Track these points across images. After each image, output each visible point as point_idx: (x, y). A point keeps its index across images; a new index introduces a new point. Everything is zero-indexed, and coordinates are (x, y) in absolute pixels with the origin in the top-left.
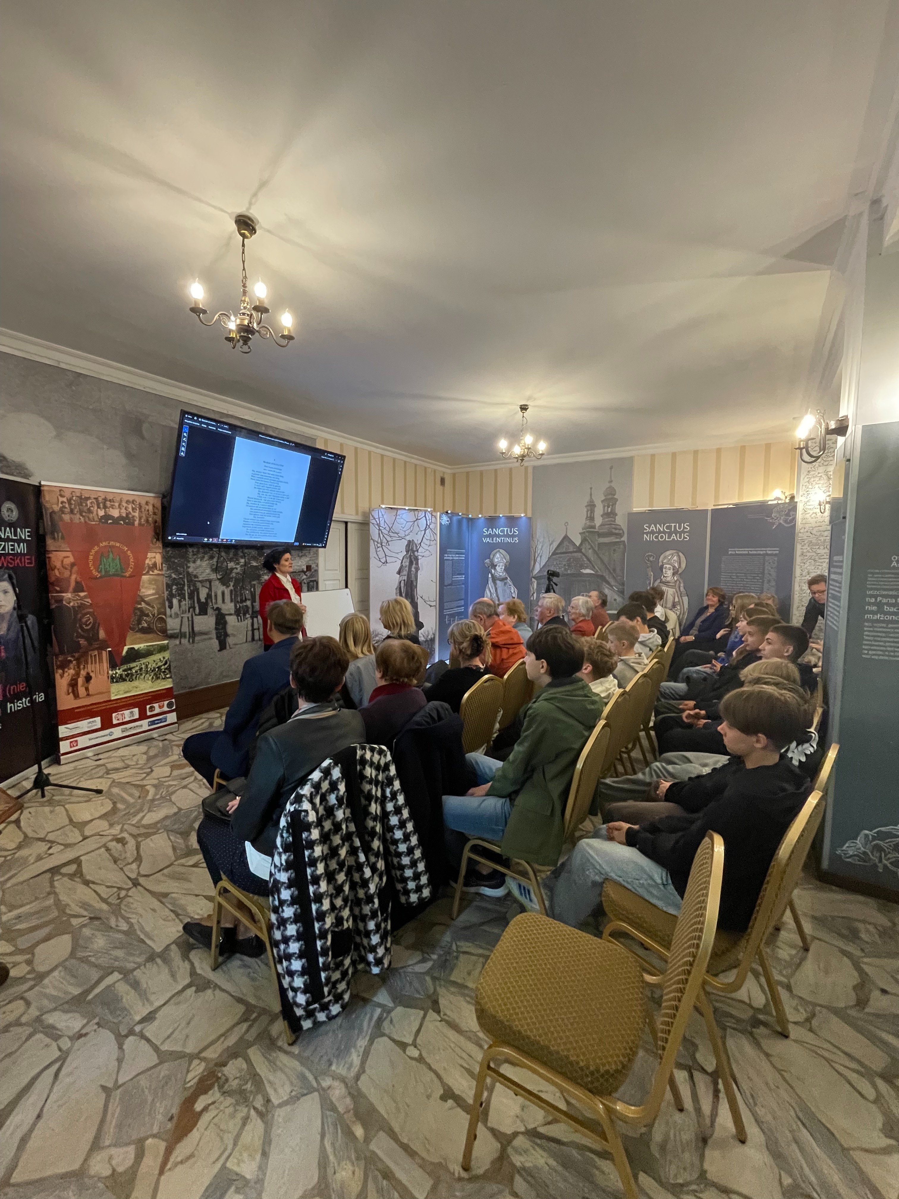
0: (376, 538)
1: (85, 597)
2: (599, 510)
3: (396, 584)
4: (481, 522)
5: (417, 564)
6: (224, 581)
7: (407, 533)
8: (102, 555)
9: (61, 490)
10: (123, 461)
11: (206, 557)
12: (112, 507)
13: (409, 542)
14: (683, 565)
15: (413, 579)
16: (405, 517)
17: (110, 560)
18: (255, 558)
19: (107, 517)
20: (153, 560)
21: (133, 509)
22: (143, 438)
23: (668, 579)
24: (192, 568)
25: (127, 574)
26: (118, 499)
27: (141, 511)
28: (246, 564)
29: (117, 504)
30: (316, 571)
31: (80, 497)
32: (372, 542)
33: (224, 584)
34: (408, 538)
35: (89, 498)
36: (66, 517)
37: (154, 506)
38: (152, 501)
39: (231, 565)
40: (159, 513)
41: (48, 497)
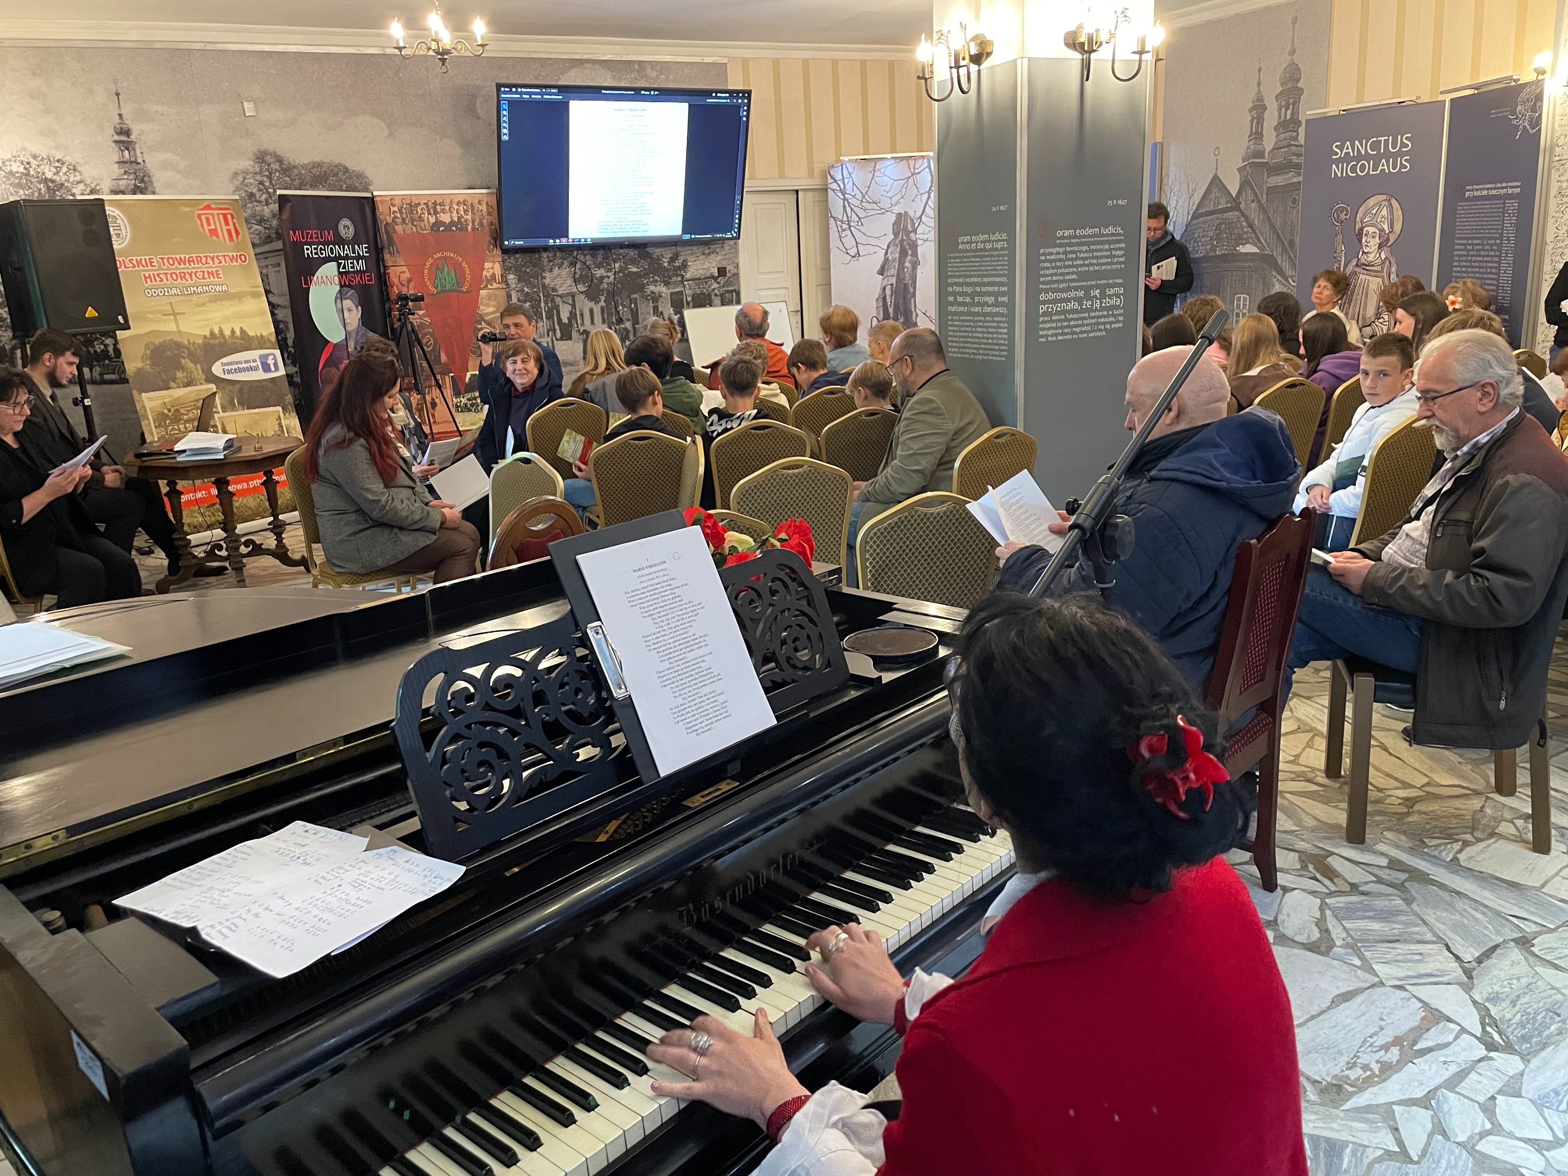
0: (841, 214)
1: (424, 315)
2: (1271, 119)
3: (877, 292)
5: (915, 254)
6: (592, 295)
7: (893, 202)
8: (437, 268)
9: (392, 198)
10: (459, 150)
11: (566, 264)
12: (443, 211)
13: (899, 215)
14: (1398, 227)
15: (908, 280)
16: (890, 173)
17: (445, 273)
18: (634, 262)
19: (438, 223)
20: (491, 271)
21: (465, 211)
22: (479, 118)
23: (1371, 257)
24: (549, 279)
25: (464, 289)
26: (448, 201)
28: (622, 269)
29: (447, 208)
30: (736, 275)
31: (410, 205)
32: (832, 221)
33: (591, 299)
34: (896, 210)
35: (419, 204)
36: (399, 229)
37: (487, 204)
38: (485, 199)
39: (599, 272)
40: (495, 212)
41: (381, 209)
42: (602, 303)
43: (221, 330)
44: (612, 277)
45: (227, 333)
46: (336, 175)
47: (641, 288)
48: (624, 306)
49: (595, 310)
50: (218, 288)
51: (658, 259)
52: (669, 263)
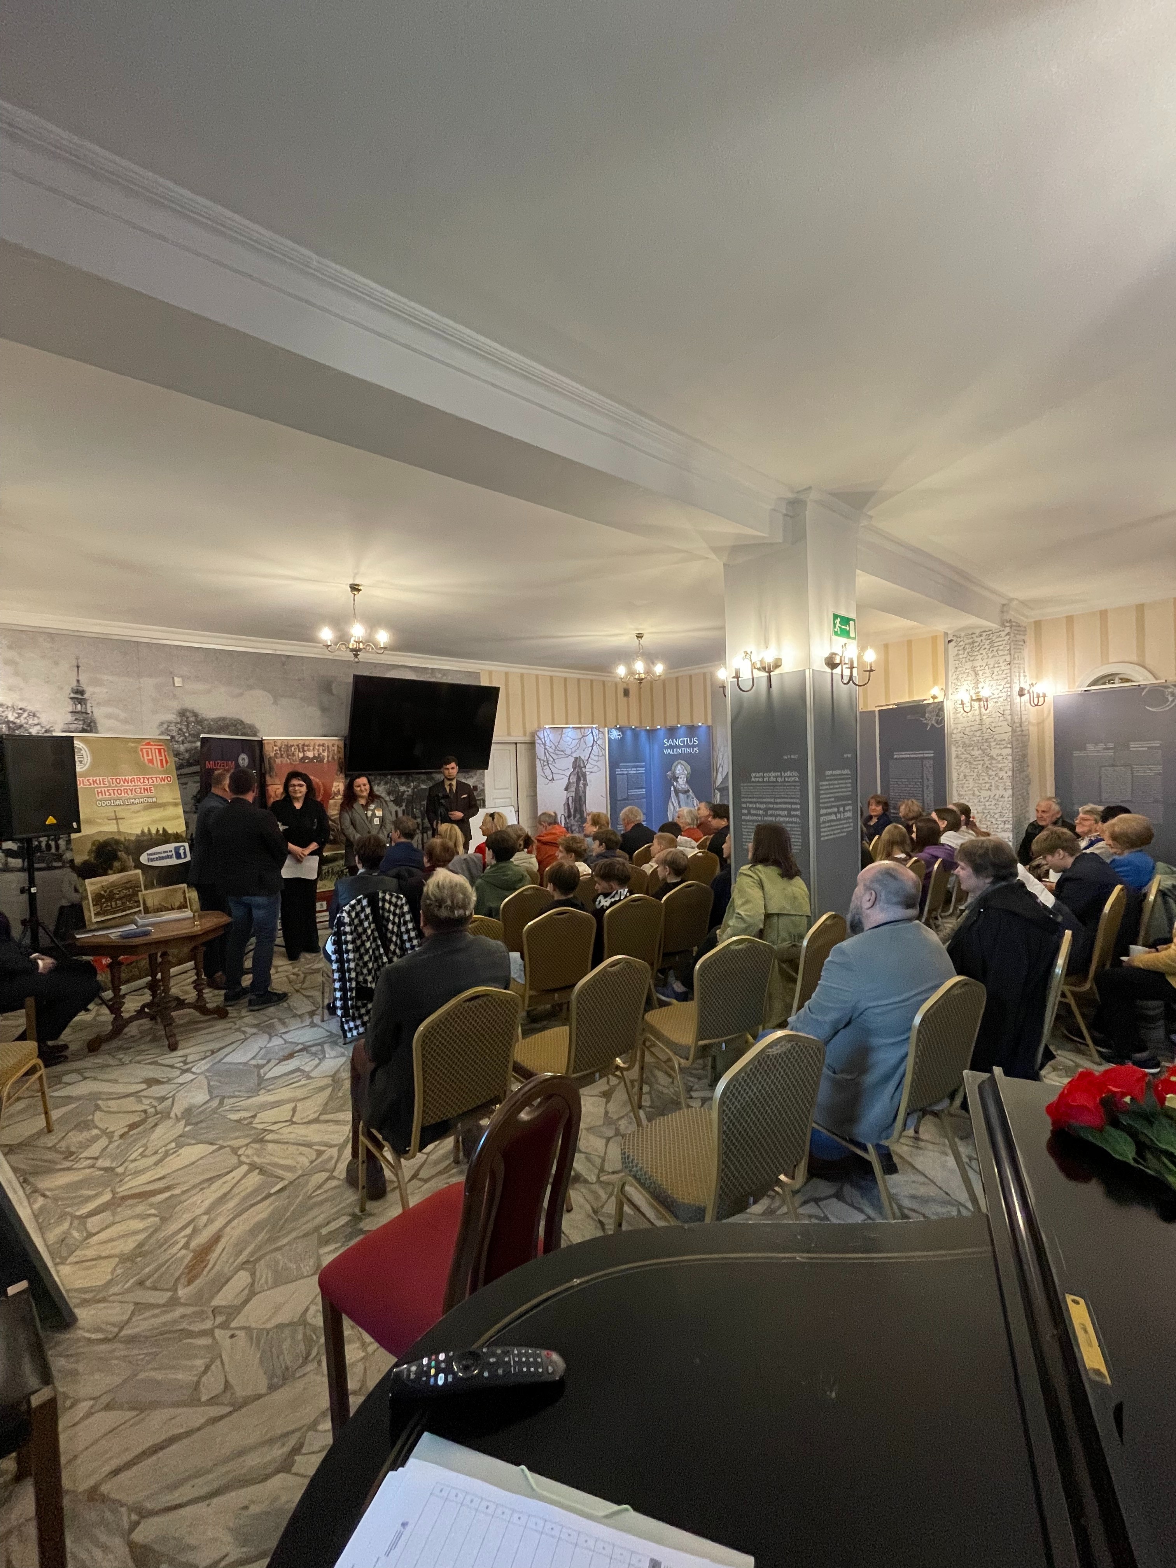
0: (543, 757)
3: (564, 801)
4: (661, 734)
5: (585, 780)
9: (275, 741)
10: (319, 713)
12: (309, 750)
13: (576, 758)
16: (570, 735)
21: (324, 751)
22: (332, 694)
25: (319, 799)
26: (313, 744)
27: (328, 751)
29: (312, 748)
30: (483, 791)
31: (287, 745)
32: (539, 760)
34: (575, 755)
35: (293, 745)
36: (278, 761)
37: (338, 747)
38: (337, 743)
40: (342, 751)
41: (267, 748)
43: (149, 830)
45: (154, 831)
46: (235, 726)
50: (150, 800)
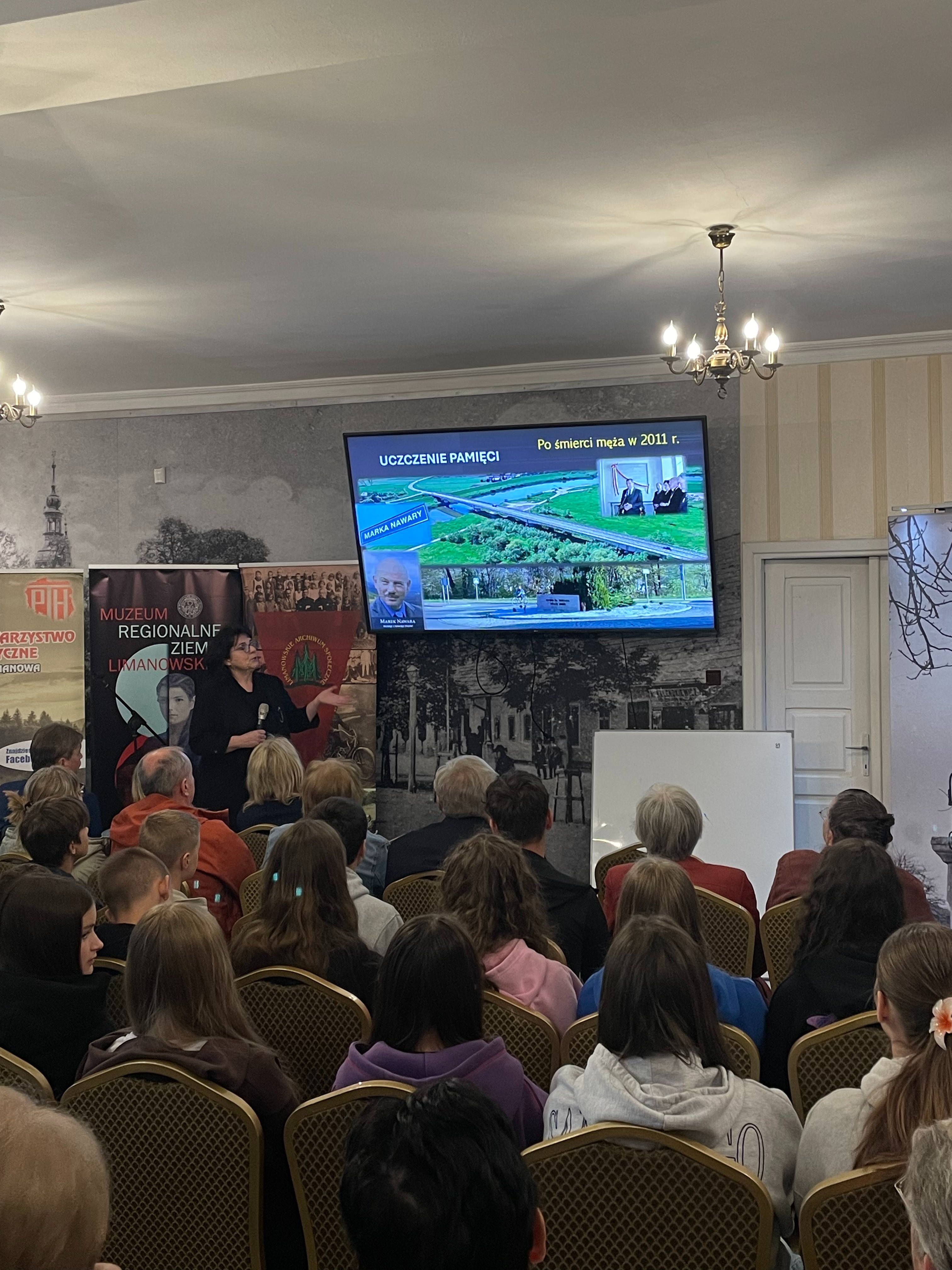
6: (514, 699)
9: (258, 570)
12: (312, 586)
17: (305, 660)
19: (305, 601)
21: (337, 586)
24: (459, 674)
25: (323, 682)
26: (320, 574)
28: (558, 667)
29: (317, 582)
30: (738, 684)
33: (512, 704)
39: (527, 669)
42: (528, 711)
43: (17, 714)
44: (544, 676)
45: (24, 717)
46: (235, 544)
47: (586, 693)
48: (558, 717)
49: (517, 720)
50: (29, 668)
51: (614, 654)
52: (630, 660)
